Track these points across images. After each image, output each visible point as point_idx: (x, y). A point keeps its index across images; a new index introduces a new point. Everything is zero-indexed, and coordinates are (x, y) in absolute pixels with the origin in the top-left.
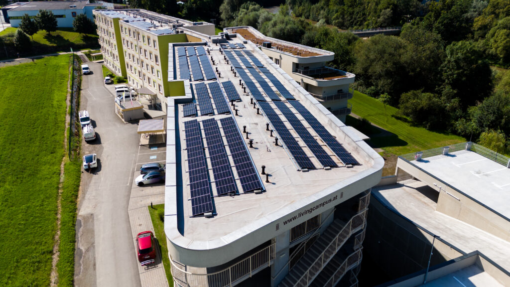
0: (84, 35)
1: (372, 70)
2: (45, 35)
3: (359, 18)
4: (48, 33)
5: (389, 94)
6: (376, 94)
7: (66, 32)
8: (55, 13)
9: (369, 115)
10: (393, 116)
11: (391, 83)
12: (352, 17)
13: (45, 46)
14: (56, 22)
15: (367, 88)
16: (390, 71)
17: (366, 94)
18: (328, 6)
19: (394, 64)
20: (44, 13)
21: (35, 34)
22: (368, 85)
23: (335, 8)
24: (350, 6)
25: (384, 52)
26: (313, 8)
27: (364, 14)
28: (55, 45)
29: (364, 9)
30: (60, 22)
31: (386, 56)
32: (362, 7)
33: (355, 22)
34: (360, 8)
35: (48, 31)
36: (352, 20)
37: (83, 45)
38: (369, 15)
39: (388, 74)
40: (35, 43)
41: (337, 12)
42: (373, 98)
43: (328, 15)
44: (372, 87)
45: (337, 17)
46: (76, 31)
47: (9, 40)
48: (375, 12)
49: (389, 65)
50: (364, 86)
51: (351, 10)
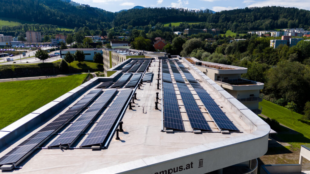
0: (99, 64)
1: (280, 85)
2: (78, 64)
3: (273, 60)
4: (79, 62)
5: (295, 102)
6: (284, 104)
7: (89, 63)
8: (84, 53)
9: (278, 118)
10: (299, 120)
11: (296, 94)
12: (268, 60)
13: (76, 69)
14: (85, 57)
15: (277, 99)
16: (295, 85)
17: (276, 103)
18: (252, 54)
19: (298, 80)
20: (79, 51)
21: (72, 63)
22: (278, 97)
23: (256, 55)
24: (267, 53)
25: (290, 72)
26: (242, 55)
27: (277, 58)
28: (81, 69)
29: (277, 54)
30: (87, 57)
31: (291, 74)
32: (275, 53)
33: (271, 62)
34: (274, 54)
35: (79, 61)
36: (268, 62)
37: (97, 69)
38: (280, 58)
39: (294, 87)
40: (71, 67)
41: (258, 57)
42: (282, 107)
43: (252, 59)
44: (282, 99)
45: (257, 60)
46: (95, 62)
47: (57, 65)
48: (285, 56)
49: (294, 81)
50: (275, 98)
51: (267, 55)
